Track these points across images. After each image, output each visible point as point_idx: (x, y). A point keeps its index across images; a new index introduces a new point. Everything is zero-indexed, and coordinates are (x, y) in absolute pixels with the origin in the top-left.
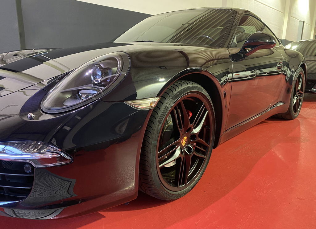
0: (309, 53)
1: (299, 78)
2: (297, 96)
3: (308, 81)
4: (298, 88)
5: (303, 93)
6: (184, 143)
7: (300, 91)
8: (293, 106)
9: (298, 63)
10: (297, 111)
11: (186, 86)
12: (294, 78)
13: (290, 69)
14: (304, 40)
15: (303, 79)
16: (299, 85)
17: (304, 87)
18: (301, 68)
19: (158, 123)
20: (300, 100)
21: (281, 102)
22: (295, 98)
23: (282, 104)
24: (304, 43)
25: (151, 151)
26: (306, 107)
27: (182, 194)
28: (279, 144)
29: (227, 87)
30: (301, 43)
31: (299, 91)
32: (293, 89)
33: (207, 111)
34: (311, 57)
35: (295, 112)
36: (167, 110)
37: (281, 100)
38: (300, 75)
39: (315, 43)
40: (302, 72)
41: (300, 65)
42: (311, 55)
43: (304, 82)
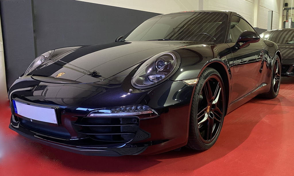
0: (280, 42)
1: (276, 63)
2: (276, 79)
3: (283, 66)
4: (276, 72)
5: (280, 76)
6: (208, 110)
7: (278, 74)
8: (273, 86)
9: (275, 51)
10: (277, 91)
11: (210, 71)
12: (272, 64)
13: (269, 56)
14: (274, 29)
15: (279, 64)
16: (276, 69)
17: (280, 71)
18: (277, 55)
19: (197, 95)
20: (278, 81)
21: (265, 83)
22: (274, 80)
23: (265, 85)
24: (275, 32)
25: (195, 113)
26: (283, 89)
27: (210, 146)
28: (267, 116)
29: (236, 70)
30: (271, 32)
31: (276, 74)
32: (272, 73)
33: (221, 88)
34: (283, 45)
35: (275, 92)
36: (202, 86)
37: (264, 81)
38: (277, 61)
39: (284, 32)
40: (278, 58)
41: (276, 53)
42: (282, 43)
43: (280, 67)
